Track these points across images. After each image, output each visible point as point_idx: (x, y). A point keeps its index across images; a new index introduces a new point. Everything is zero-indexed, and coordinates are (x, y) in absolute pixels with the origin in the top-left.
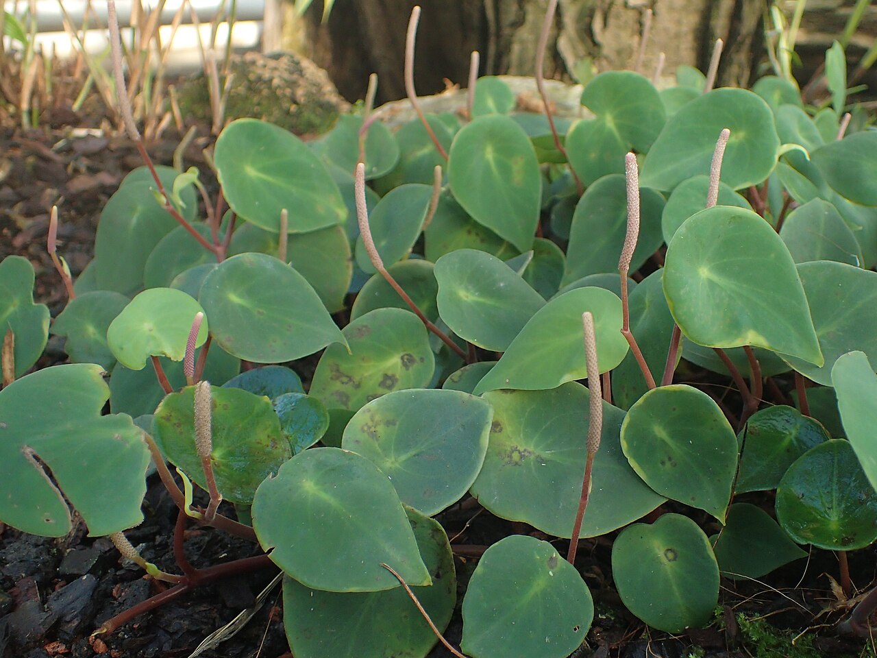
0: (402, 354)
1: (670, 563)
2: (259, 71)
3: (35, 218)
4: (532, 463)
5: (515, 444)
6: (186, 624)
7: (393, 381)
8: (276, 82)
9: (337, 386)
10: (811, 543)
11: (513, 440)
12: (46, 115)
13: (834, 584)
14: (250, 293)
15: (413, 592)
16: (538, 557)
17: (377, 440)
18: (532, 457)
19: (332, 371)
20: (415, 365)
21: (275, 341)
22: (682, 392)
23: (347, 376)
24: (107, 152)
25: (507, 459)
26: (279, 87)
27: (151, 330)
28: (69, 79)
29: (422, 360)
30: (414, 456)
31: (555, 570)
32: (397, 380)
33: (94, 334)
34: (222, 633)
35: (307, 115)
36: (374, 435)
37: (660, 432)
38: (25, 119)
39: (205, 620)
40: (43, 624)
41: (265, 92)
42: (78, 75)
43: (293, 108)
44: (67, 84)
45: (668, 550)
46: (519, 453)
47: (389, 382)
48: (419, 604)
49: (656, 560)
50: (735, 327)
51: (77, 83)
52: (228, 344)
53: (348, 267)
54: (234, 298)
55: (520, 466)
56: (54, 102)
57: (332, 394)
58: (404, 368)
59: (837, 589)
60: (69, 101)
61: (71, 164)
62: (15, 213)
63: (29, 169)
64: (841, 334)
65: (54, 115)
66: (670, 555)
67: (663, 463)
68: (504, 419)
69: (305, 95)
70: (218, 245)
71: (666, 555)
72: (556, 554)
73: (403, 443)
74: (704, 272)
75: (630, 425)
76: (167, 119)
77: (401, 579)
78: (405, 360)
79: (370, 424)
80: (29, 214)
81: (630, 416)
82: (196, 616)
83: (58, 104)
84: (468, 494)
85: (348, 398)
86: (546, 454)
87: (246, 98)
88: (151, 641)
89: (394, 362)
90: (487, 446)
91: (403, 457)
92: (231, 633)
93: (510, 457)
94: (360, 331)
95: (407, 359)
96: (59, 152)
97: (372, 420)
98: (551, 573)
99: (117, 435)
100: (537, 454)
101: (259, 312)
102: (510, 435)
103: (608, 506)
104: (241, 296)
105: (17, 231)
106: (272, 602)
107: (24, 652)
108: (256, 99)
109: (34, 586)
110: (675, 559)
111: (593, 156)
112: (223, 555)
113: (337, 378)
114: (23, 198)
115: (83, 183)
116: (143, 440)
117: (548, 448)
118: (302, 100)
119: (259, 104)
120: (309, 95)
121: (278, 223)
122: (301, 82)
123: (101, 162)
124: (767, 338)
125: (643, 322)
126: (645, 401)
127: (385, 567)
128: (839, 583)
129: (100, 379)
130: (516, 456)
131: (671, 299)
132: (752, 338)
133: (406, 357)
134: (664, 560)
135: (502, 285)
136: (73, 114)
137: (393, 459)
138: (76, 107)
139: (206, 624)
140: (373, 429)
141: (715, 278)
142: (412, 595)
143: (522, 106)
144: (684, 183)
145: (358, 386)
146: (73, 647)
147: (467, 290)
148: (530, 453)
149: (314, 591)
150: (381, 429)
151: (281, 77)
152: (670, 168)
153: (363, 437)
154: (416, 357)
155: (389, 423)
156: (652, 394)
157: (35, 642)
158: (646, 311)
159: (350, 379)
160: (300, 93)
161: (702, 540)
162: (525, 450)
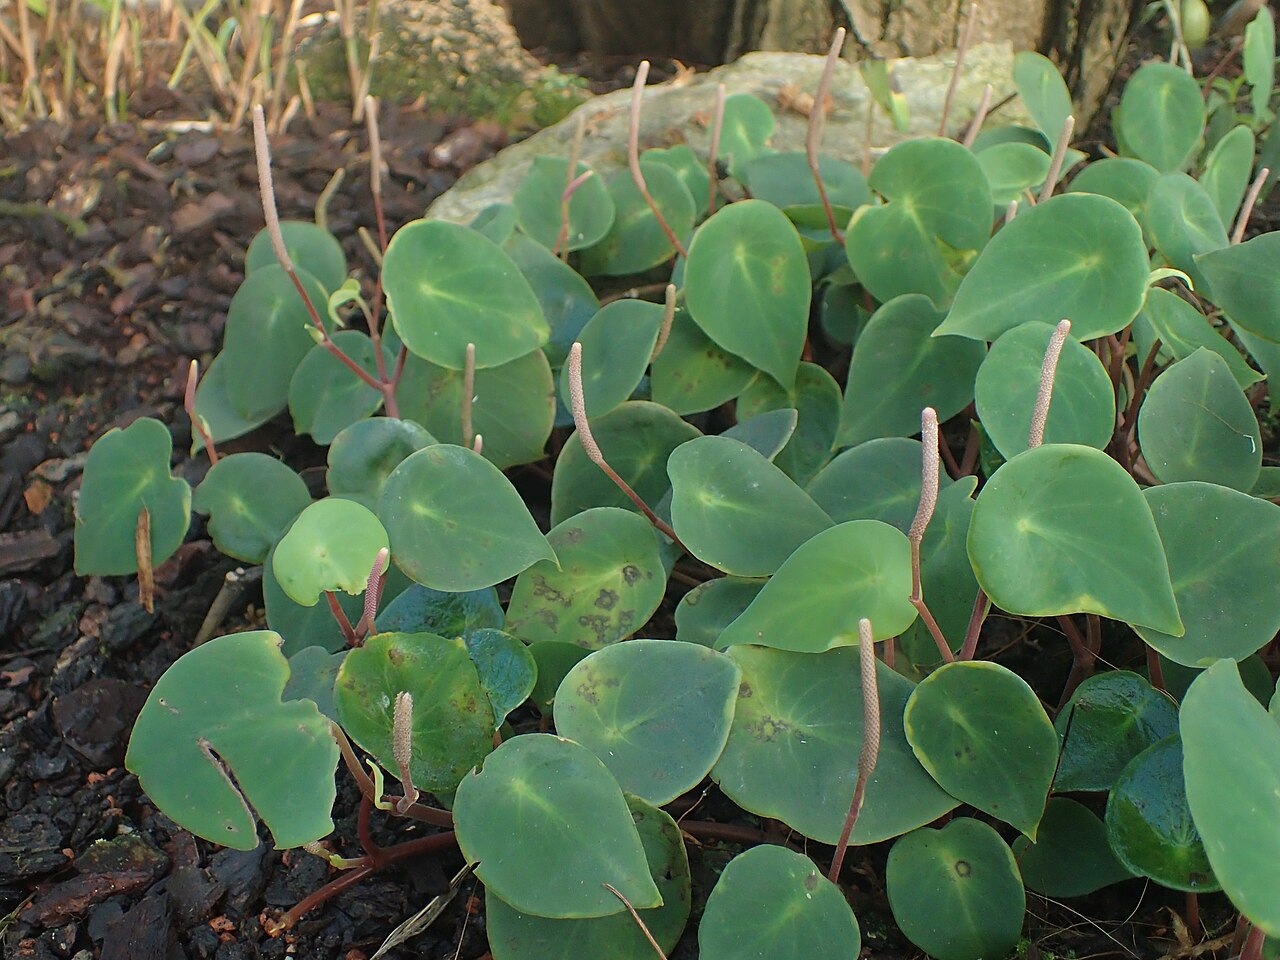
0: (625, 565)
1: (963, 879)
2: (415, 27)
3: (136, 268)
4: (789, 740)
5: (767, 712)
6: (369, 908)
7: (611, 599)
8: (438, 43)
9: (542, 603)
10: (1149, 876)
11: (765, 708)
12: (136, 96)
13: (1177, 922)
14: (438, 501)
15: (640, 917)
16: (793, 875)
17: (596, 704)
18: (789, 731)
19: (536, 584)
20: (641, 581)
21: (468, 561)
22: (987, 671)
23: (555, 592)
24: (219, 160)
25: (757, 733)
26: (442, 50)
27: (323, 556)
28: (162, 41)
29: (650, 575)
30: (641, 725)
31: (814, 892)
32: (617, 598)
33: (242, 509)
34: (412, 925)
35: (481, 90)
36: (592, 698)
37: (956, 715)
38: (111, 110)
39: (391, 905)
40: (208, 897)
41: (423, 58)
42: (174, 37)
43: (461, 80)
44: (161, 48)
45: (960, 862)
46: (773, 725)
47: (607, 600)
48: (647, 932)
49: (942, 874)
50: (1064, 589)
51: (172, 47)
52: (413, 571)
53: (550, 404)
54: (419, 509)
55: (773, 742)
56: (145, 77)
57: (536, 613)
58: (626, 583)
59: (1180, 929)
60: (164, 75)
61: (175, 183)
62: (109, 261)
63: (121, 188)
64: (1213, 587)
65: (146, 98)
66: (963, 869)
67: (958, 754)
68: (755, 681)
69: (477, 61)
70: (386, 382)
71: (957, 869)
72: (815, 871)
73: (627, 709)
74: (1024, 525)
75: (916, 706)
76: (294, 104)
77: (626, 902)
78: (628, 574)
79: (588, 684)
80: (128, 263)
81: (919, 695)
82: (381, 899)
83: (151, 82)
84: (707, 781)
85: (555, 618)
86: (807, 729)
87: (396, 67)
88: (329, 925)
89: (613, 575)
90: (733, 717)
91: (627, 726)
92: (422, 926)
93: (762, 730)
94: (571, 535)
95: (631, 572)
96: (159, 161)
97: (590, 680)
98: (808, 895)
99: (300, 726)
100: (796, 727)
101: (449, 524)
102: (762, 702)
103: (885, 804)
104: (428, 505)
105: (117, 291)
106: (469, 889)
107: (188, 928)
108: (410, 68)
109: (192, 843)
110: (969, 873)
111: (884, 254)
112: (411, 828)
113: (542, 593)
114: (119, 238)
115: (192, 216)
116: (330, 732)
117: (810, 720)
118: (473, 68)
119: (413, 76)
120: (482, 59)
121: (462, 358)
122: (473, 40)
123: (212, 175)
124: (1104, 602)
125: (941, 552)
126: (939, 676)
127: (608, 889)
128: (1185, 921)
129: (277, 653)
130: (768, 729)
131: (977, 564)
132: (1085, 604)
133: (629, 569)
134: (954, 874)
135: (755, 485)
136: (169, 94)
137: (616, 729)
138: (173, 83)
139: (393, 910)
140: (591, 691)
141: (1038, 530)
142: (640, 921)
143: (786, 105)
144: (1010, 333)
145: (568, 604)
146: (242, 925)
147: (710, 490)
148: (786, 725)
149: (523, 915)
150: (600, 691)
151: (445, 37)
152: (991, 306)
153: (581, 701)
154: (642, 570)
155: (610, 683)
156: (948, 669)
157: (200, 917)
158: (946, 538)
159: (559, 594)
160: (470, 57)
161: (1005, 855)
162: (780, 722)
